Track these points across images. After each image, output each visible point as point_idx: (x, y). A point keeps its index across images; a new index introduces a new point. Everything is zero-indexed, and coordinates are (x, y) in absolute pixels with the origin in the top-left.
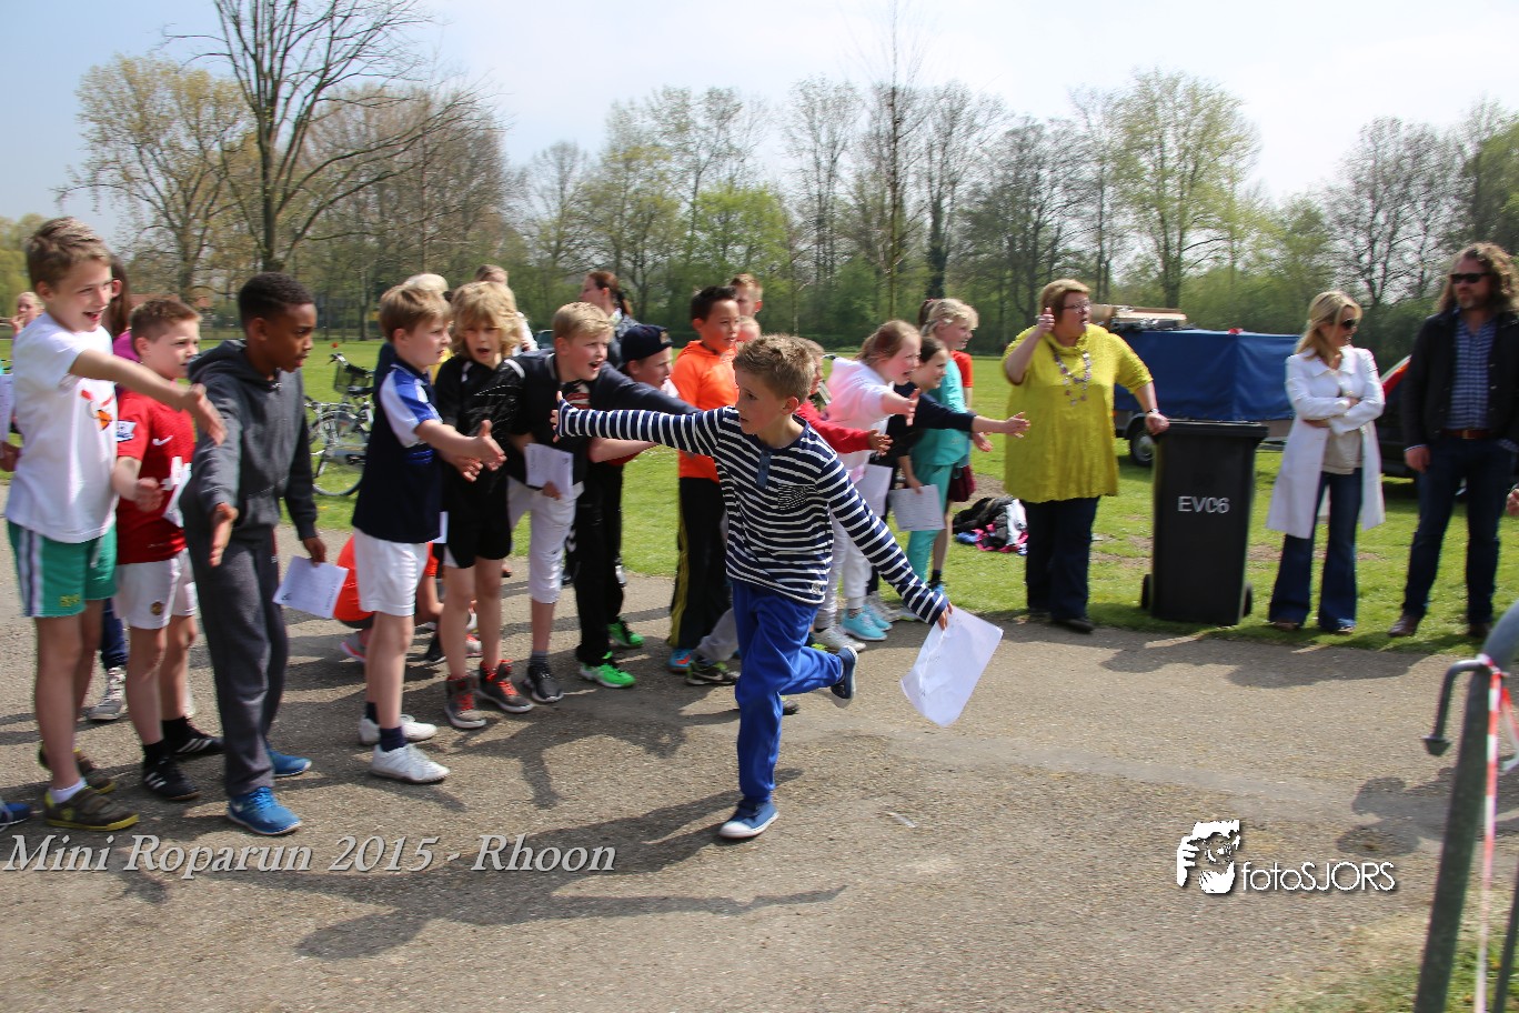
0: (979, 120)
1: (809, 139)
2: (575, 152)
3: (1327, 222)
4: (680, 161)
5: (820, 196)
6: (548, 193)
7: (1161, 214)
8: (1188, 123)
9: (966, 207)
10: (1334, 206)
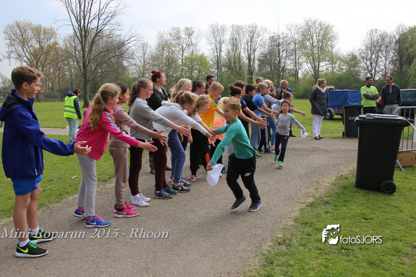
0: (261, 33)
1: (214, 40)
2: (147, 46)
3: (359, 58)
4: (178, 47)
5: (217, 56)
6: (140, 57)
7: (313, 58)
9: (258, 58)
10: (360, 54)
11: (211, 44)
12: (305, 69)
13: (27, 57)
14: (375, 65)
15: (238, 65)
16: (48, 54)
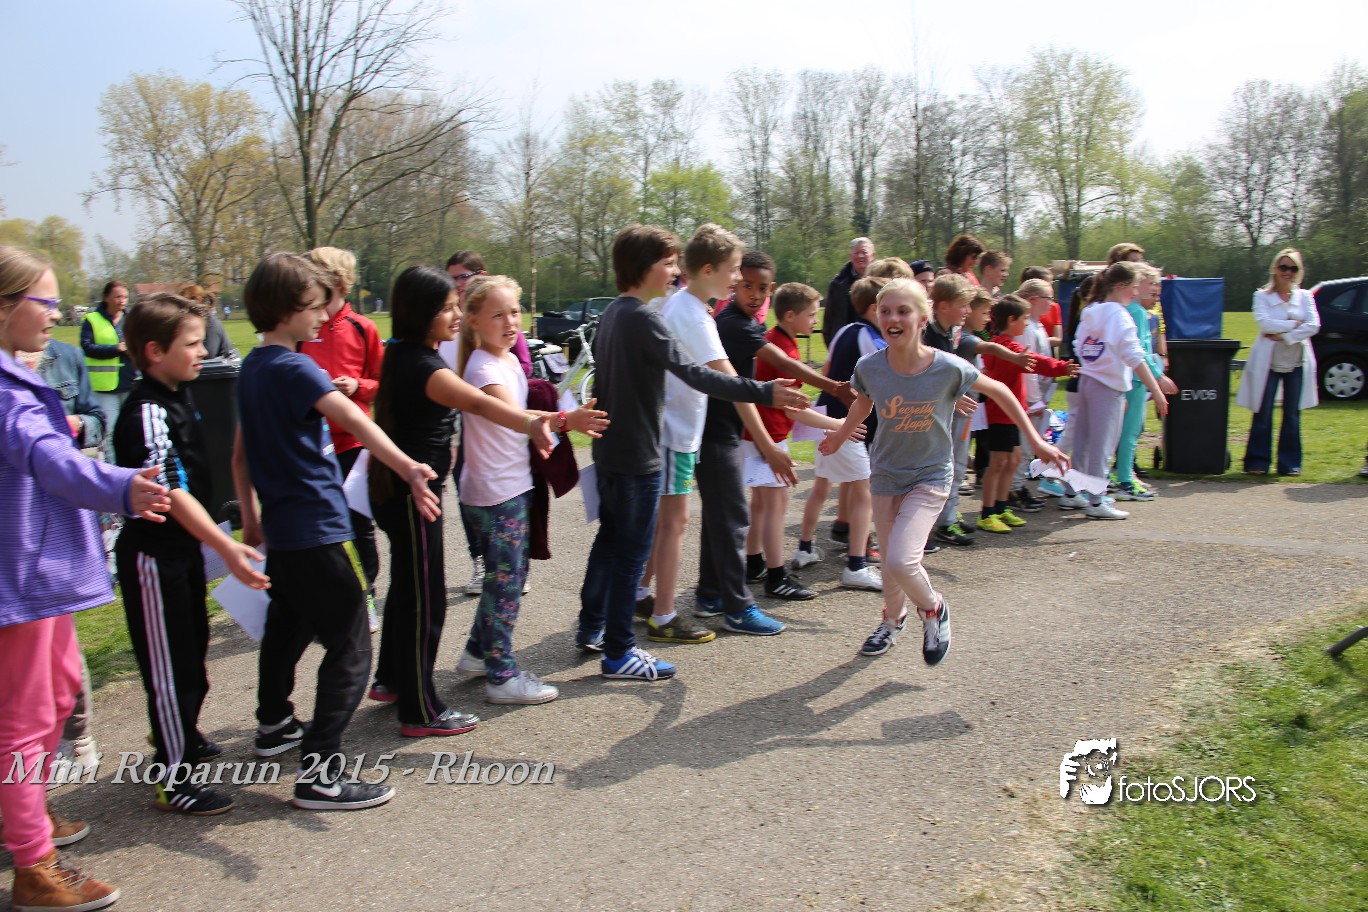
0: (892, 98)
1: (744, 121)
2: (536, 140)
3: (1208, 175)
4: (632, 145)
5: (755, 170)
6: (513, 178)
7: (1061, 175)
8: (1081, 93)
9: (884, 175)
10: (1214, 160)
11: (737, 132)
12: (1036, 209)
13: (167, 185)
14: (1261, 197)
15: (821, 199)
16: (231, 173)
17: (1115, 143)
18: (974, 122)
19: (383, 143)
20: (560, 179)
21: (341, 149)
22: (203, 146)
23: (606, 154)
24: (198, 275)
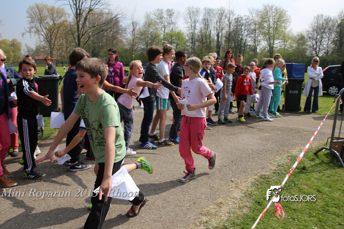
1: (190, 20)
2: (137, 23)
3: (306, 38)
4: (161, 25)
5: (192, 33)
6: (131, 33)
7: (269, 37)
8: (275, 16)
9: (225, 35)
10: (308, 34)
11: (188, 23)
12: (262, 45)
13: (43, 32)
14: (319, 44)
15: (208, 40)
16: (59, 29)
17: (283, 29)
18: (248, 22)
19: (98, 23)
20: (143, 33)
21: (87, 23)
22: (52, 22)
23: (154, 27)
24: (51, 55)
